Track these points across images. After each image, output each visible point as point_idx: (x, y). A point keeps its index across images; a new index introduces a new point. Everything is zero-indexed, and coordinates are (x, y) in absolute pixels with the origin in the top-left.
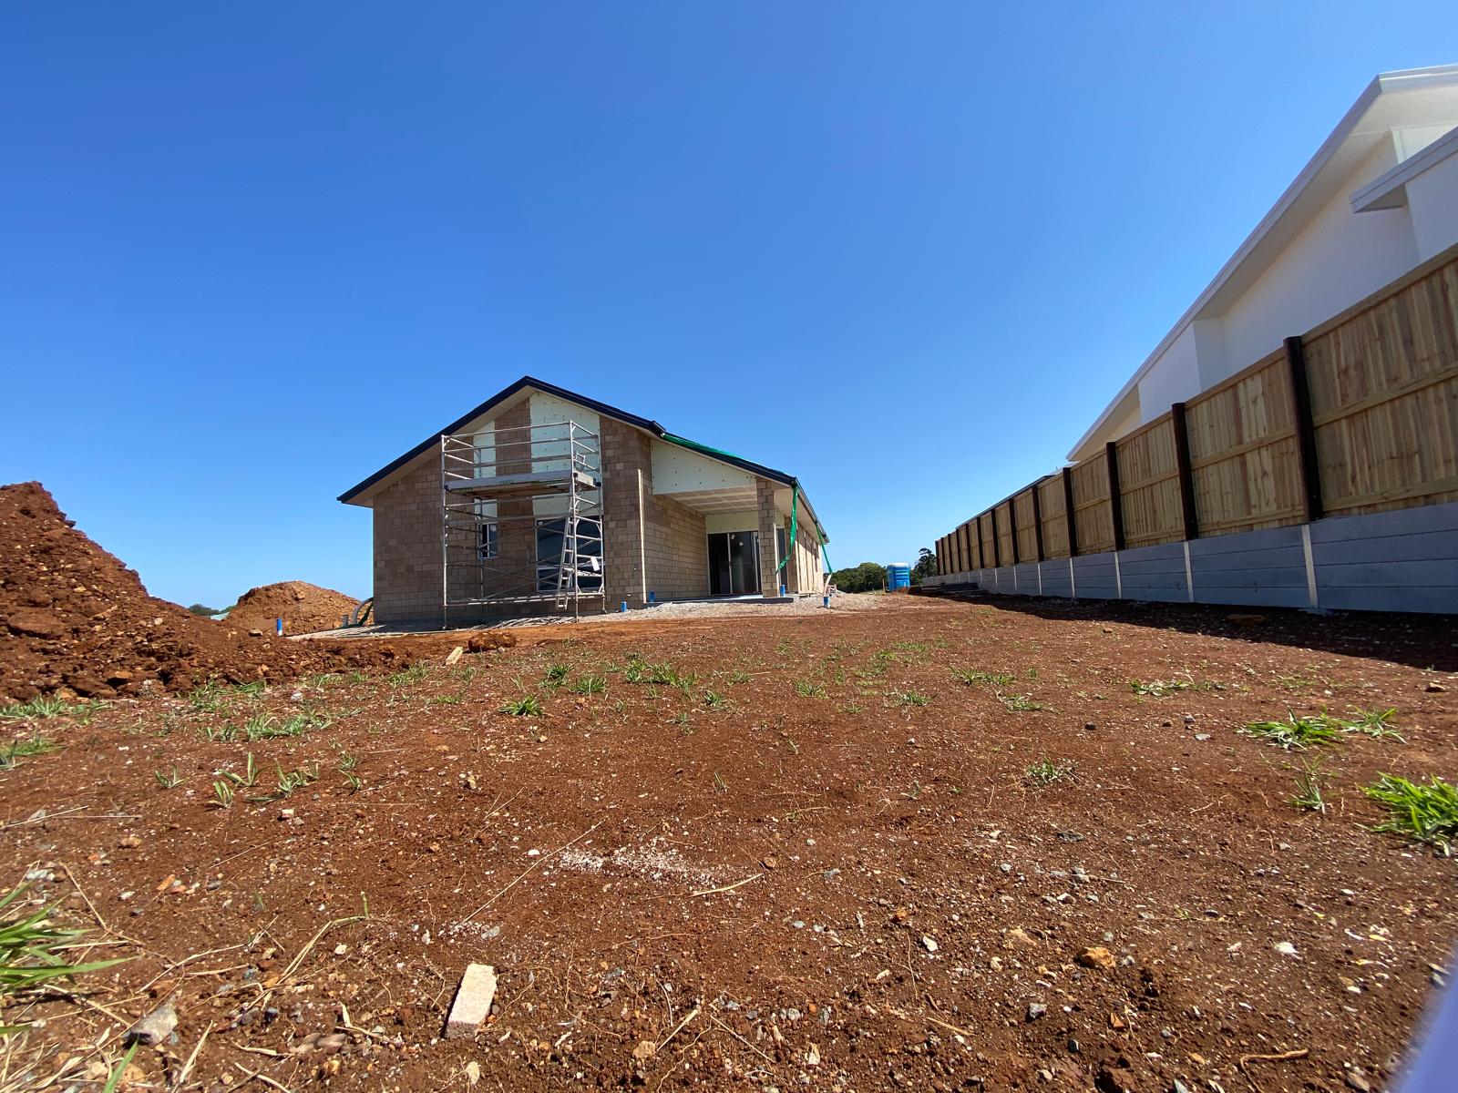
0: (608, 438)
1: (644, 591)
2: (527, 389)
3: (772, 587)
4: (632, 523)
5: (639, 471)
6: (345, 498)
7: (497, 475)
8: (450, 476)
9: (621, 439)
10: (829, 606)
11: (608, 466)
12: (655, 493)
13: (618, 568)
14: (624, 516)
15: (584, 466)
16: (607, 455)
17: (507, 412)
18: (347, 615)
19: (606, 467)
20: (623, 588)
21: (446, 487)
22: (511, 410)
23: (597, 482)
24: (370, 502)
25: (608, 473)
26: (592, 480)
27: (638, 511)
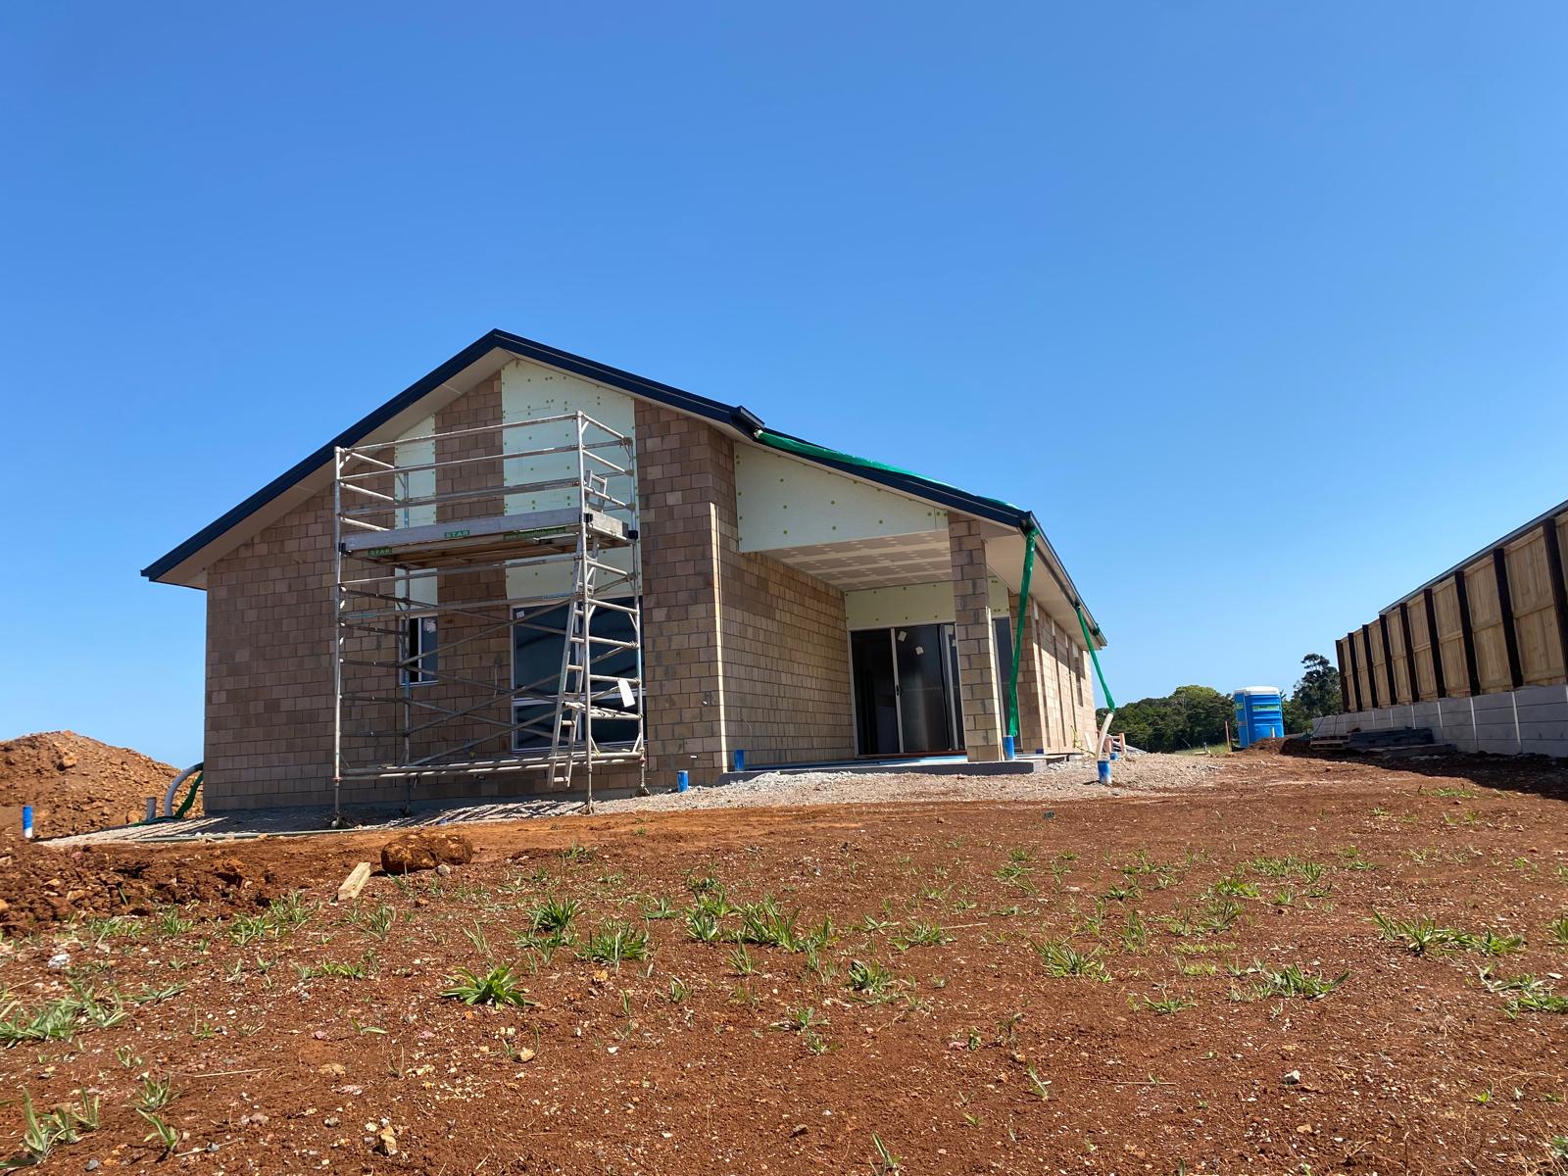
0: (652, 444)
1: (724, 747)
2: (497, 354)
3: (986, 738)
4: (699, 610)
5: (712, 506)
6: (155, 572)
7: (439, 521)
8: (350, 525)
9: (677, 444)
10: (1110, 780)
11: (652, 498)
12: (743, 550)
13: (672, 703)
14: (683, 596)
15: (604, 499)
16: (650, 478)
17: (458, 399)
18: (155, 798)
19: (647, 499)
20: (681, 742)
21: (342, 547)
22: (465, 395)
23: (630, 529)
24: (203, 579)
25: (652, 512)
26: (621, 527)
27: (712, 585)
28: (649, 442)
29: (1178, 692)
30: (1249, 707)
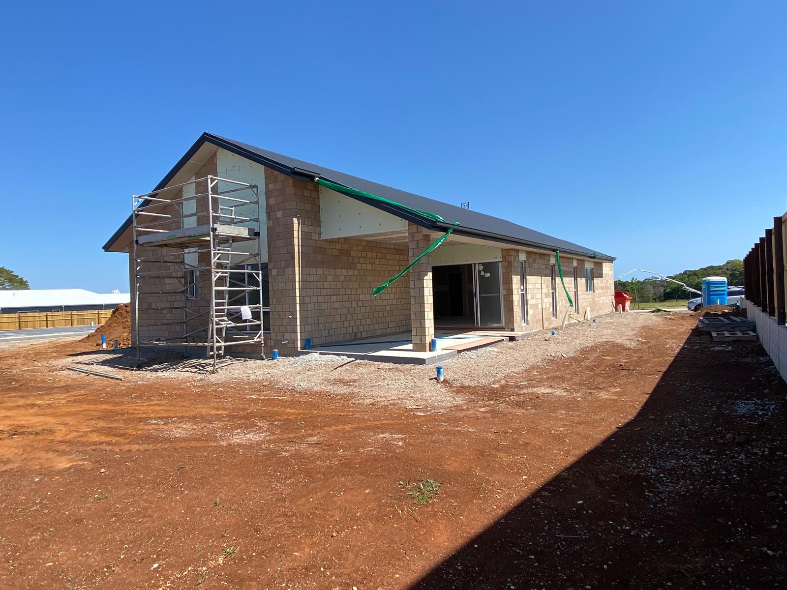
0: (271, 186)
1: (299, 338)
2: (207, 146)
4: (289, 270)
5: (295, 220)
6: (107, 248)
7: (198, 225)
9: (280, 187)
10: (442, 379)
11: (271, 214)
12: (323, 237)
13: (279, 315)
14: (283, 263)
15: (233, 219)
16: (270, 204)
17: (202, 167)
18: (117, 340)
19: (269, 215)
20: (282, 334)
21: (137, 242)
22: (204, 165)
23: (256, 231)
24: (127, 249)
25: (271, 222)
26: (247, 231)
27: (294, 259)
28: (270, 185)
29: (728, 263)
30: (708, 287)
